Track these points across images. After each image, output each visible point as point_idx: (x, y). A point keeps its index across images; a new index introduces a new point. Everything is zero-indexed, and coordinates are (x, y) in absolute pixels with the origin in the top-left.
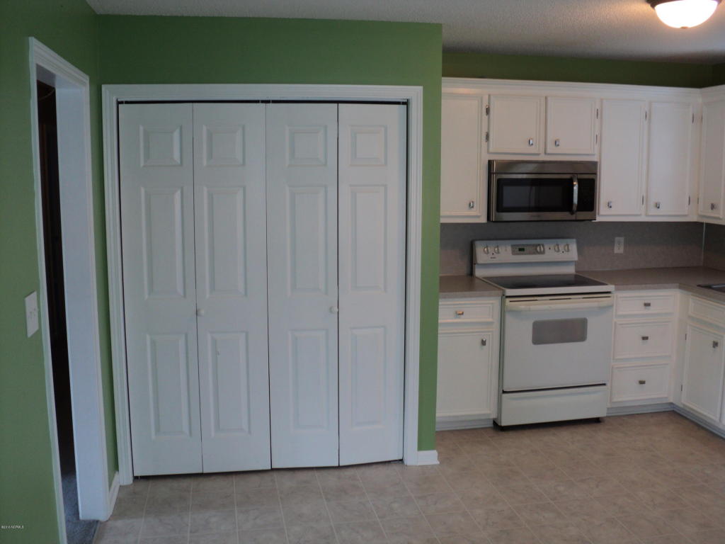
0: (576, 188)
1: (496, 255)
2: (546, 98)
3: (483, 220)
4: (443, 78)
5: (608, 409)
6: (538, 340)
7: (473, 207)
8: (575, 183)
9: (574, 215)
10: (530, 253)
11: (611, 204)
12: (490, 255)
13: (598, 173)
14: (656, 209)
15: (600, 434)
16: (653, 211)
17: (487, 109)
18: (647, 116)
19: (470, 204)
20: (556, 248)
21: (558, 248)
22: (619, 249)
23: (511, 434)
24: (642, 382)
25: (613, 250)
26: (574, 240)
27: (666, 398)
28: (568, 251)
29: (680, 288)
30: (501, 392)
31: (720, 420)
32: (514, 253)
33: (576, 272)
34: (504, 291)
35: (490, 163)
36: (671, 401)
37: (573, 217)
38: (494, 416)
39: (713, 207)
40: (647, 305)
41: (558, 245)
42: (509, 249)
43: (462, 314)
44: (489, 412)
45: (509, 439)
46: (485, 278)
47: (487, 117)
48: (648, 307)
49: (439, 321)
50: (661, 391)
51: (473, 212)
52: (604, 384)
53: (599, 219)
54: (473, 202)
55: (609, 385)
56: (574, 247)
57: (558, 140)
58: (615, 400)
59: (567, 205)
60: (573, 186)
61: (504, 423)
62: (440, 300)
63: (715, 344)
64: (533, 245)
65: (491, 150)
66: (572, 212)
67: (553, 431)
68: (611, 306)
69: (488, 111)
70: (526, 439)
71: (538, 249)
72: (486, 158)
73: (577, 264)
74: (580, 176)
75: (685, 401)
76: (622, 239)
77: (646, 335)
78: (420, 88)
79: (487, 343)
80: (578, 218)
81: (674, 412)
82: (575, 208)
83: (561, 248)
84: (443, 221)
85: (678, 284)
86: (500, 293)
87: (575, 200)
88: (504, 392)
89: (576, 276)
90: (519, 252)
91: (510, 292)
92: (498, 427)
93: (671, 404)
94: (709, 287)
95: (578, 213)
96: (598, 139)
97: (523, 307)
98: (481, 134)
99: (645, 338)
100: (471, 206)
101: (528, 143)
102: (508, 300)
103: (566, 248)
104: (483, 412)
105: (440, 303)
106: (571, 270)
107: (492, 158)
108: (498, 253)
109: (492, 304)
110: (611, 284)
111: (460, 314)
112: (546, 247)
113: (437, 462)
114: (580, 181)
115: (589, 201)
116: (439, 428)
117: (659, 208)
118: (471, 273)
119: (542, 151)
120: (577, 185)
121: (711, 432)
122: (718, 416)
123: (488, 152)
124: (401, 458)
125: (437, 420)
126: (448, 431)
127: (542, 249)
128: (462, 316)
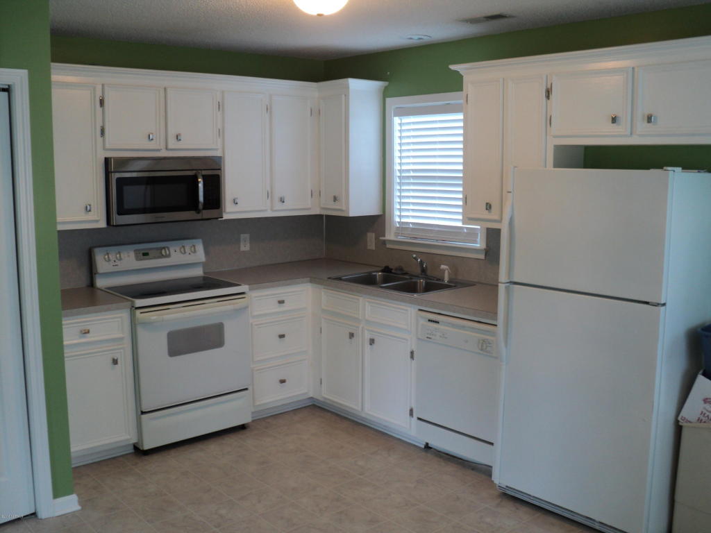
0: (201, 185)
1: (118, 263)
2: (165, 89)
3: (102, 224)
4: (52, 64)
5: (253, 413)
6: (174, 351)
7: (90, 211)
8: (199, 180)
9: (200, 215)
10: (155, 258)
11: (237, 201)
12: (112, 263)
13: (222, 169)
14: (281, 203)
15: (247, 442)
16: (278, 206)
17: (101, 100)
18: (269, 109)
19: (87, 207)
20: (182, 250)
21: (184, 249)
22: (245, 247)
23: (155, 458)
24: (283, 381)
25: (239, 247)
26: (200, 240)
27: (306, 393)
28: (195, 252)
29: (311, 282)
30: (140, 413)
31: (362, 409)
32: (138, 259)
33: (204, 273)
34: (133, 302)
35: (107, 160)
36: (311, 396)
37: (199, 216)
38: (134, 440)
39: (335, 199)
40: (281, 302)
41: (183, 247)
42: (132, 254)
43: (88, 332)
44: (129, 437)
45: (154, 463)
46: (109, 288)
47: (101, 109)
48: (281, 305)
49: (65, 343)
50: (301, 388)
51: (91, 216)
52: (246, 389)
53: (226, 217)
54: (90, 205)
55: (250, 388)
56: (200, 248)
57: (180, 134)
58: (258, 403)
59: (192, 204)
60: (198, 182)
61: (147, 446)
62: (63, 319)
63: (352, 335)
64: (157, 249)
65: (108, 146)
66: (198, 211)
67: (199, 446)
68: (246, 308)
69: (102, 102)
70: (172, 459)
71: (163, 252)
72: (102, 155)
73: (204, 265)
74: (204, 173)
75: (326, 394)
76: (247, 236)
77: (282, 333)
78: (24, 73)
79: (119, 361)
80: (204, 217)
81: (314, 406)
82: (201, 206)
83: (187, 249)
84: (60, 228)
85: (309, 279)
86: (129, 304)
87: (201, 198)
88: (143, 413)
89: (204, 278)
90: (142, 257)
91: (139, 302)
92: (139, 452)
93: (312, 398)
94: (340, 279)
95: (204, 211)
96: (221, 133)
97: (155, 317)
98: (95, 128)
99: (282, 336)
100: (88, 210)
101: (148, 138)
102: (138, 312)
103: (193, 249)
104: (123, 438)
105: (63, 322)
106: (198, 272)
107: (109, 155)
108: (121, 259)
109: (121, 317)
110: (245, 284)
111: (85, 333)
112: (172, 250)
113: (79, 508)
114: (204, 177)
115: (215, 199)
116: (75, 463)
117: (283, 202)
118: (92, 284)
119: (163, 146)
120: (202, 182)
121: (353, 421)
122: (360, 405)
123: (105, 149)
124: (33, 511)
125: (73, 455)
126: (84, 466)
127: (168, 252)
128: (87, 335)
